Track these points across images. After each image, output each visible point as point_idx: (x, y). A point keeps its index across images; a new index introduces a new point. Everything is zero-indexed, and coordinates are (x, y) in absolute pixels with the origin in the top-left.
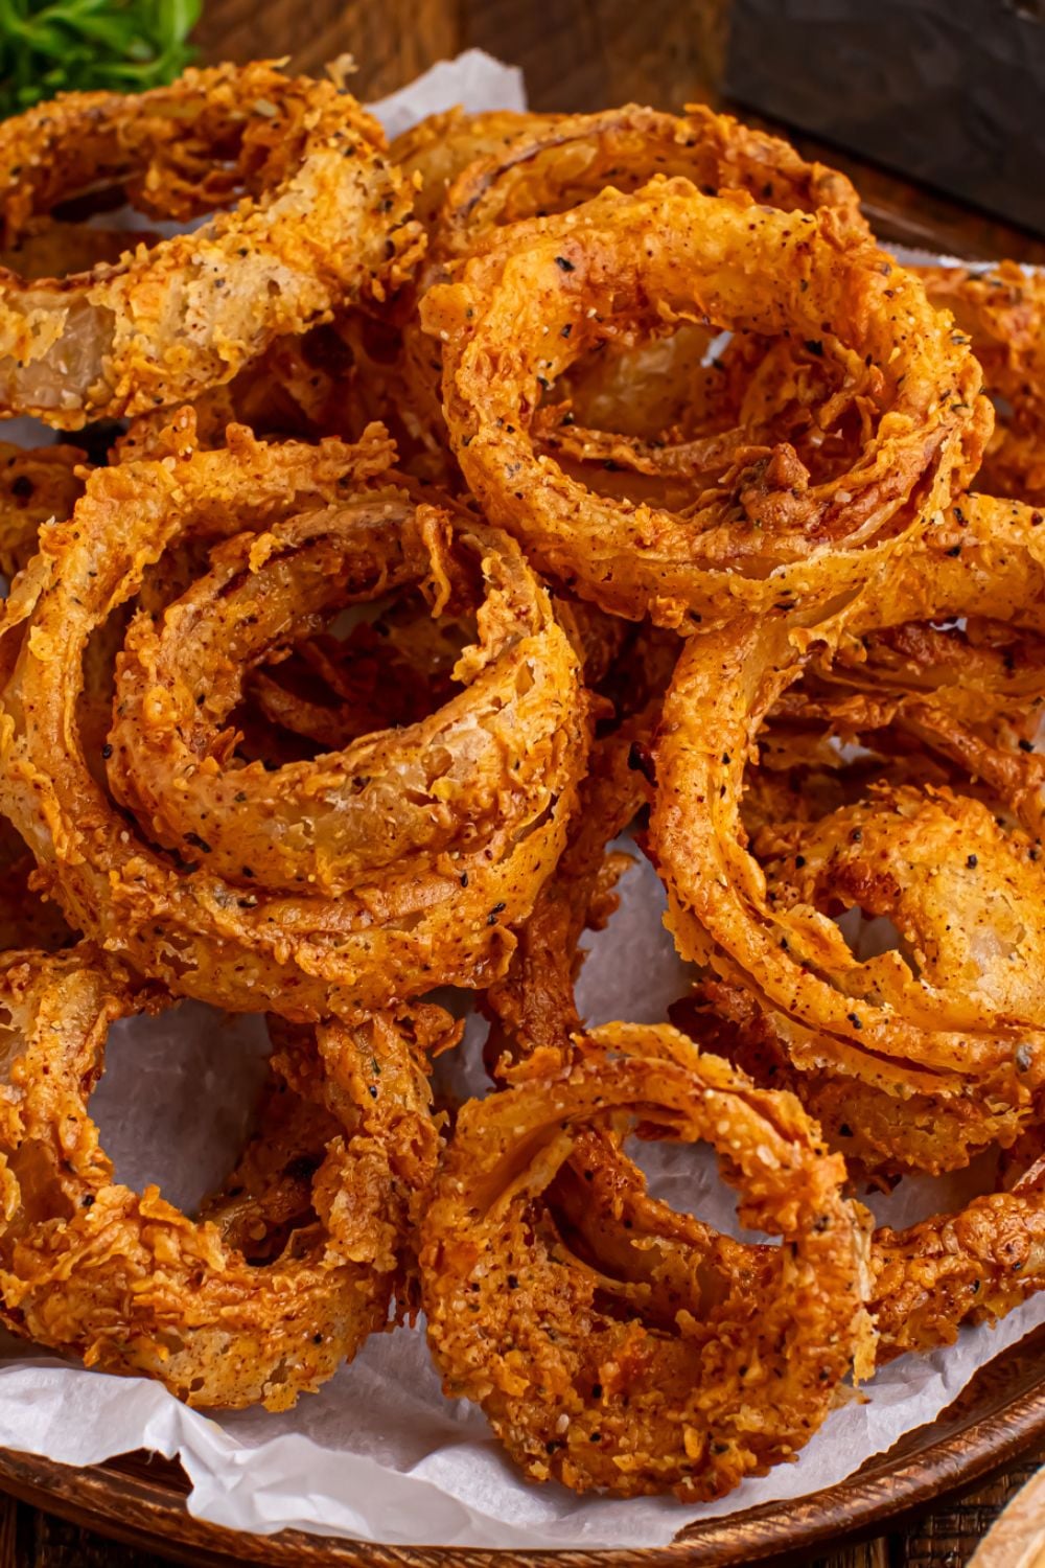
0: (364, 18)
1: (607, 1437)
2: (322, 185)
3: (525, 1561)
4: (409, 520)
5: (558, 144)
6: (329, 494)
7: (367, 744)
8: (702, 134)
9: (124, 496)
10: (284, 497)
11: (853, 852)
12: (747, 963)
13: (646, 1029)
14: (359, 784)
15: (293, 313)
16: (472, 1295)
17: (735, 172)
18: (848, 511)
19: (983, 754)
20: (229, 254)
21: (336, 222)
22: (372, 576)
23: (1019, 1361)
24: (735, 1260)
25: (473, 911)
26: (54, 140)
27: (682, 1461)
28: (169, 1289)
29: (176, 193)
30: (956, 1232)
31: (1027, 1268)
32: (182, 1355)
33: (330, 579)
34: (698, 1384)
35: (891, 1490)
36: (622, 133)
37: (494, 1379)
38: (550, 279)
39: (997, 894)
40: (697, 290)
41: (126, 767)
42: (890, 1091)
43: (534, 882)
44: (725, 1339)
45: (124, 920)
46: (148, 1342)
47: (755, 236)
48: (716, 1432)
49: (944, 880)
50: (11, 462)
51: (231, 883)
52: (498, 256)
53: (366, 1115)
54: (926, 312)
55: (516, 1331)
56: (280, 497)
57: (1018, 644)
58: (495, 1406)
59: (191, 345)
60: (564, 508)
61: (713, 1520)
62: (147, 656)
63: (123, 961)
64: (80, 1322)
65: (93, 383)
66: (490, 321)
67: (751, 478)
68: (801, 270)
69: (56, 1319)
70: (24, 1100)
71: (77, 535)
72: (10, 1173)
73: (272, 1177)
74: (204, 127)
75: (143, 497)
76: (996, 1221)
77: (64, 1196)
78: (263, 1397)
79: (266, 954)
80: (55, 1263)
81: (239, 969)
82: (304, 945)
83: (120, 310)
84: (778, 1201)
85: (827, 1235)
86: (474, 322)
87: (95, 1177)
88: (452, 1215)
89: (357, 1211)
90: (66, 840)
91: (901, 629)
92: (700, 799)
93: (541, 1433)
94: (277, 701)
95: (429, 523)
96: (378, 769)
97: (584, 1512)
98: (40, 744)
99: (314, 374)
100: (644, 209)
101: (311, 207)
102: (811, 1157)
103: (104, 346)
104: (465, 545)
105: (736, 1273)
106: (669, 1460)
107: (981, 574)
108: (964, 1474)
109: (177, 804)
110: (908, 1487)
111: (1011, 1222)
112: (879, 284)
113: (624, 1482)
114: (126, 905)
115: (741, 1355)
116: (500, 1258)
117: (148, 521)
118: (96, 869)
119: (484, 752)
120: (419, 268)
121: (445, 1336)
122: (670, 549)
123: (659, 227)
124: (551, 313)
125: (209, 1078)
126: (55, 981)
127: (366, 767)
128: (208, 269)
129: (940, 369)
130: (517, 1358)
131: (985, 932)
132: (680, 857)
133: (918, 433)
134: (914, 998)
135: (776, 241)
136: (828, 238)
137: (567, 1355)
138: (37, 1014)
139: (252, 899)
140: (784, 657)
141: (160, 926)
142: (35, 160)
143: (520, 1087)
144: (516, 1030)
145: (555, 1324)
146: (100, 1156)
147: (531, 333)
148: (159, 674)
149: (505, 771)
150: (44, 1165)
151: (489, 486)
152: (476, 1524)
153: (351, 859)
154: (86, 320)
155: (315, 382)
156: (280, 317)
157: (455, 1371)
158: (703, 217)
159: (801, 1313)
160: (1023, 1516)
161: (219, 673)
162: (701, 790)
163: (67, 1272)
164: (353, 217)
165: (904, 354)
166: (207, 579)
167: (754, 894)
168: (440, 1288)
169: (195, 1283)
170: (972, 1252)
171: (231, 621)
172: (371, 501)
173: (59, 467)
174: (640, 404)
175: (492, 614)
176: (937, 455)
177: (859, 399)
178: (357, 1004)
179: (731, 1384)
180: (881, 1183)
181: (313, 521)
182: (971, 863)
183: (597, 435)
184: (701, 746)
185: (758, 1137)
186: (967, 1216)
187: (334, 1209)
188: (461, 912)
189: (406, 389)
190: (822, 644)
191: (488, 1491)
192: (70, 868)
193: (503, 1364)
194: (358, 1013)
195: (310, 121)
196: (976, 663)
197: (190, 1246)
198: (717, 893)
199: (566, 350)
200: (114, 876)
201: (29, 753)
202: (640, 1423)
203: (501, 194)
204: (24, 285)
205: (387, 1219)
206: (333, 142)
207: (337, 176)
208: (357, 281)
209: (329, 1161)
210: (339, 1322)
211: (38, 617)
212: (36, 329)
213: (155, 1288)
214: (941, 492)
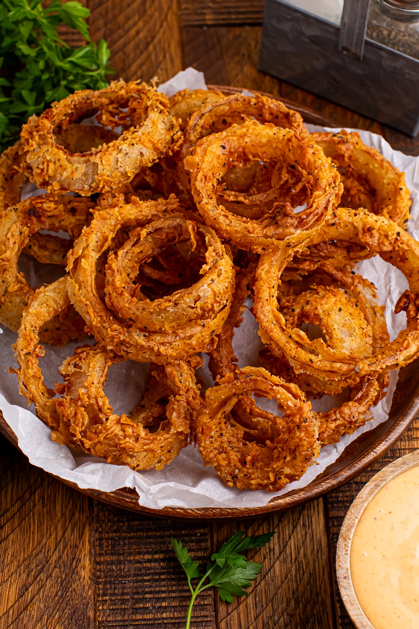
0: (155, 48)
1: (249, 475)
2: (153, 123)
3: (228, 510)
4: (184, 224)
5: (218, 106)
6: (161, 215)
7: (177, 294)
8: (258, 102)
9: (105, 219)
10: (148, 216)
11: (308, 308)
12: (282, 345)
13: (256, 369)
14: (176, 304)
15: (148, 161)
16: (211, 439)
17: (268, 112)
18: (305, 221)
19: (342, 277)
20: (129, 145)
21: (158, 134)
22: (174, 238)
23: (357, 444)
24: (280, 424)
25: (206, 334)
26: (75, 105)
27: (269, 482)
28: (130, 442)
29: (110, 121)
30: (339, 413)
31: (359, 421)
32: (134, 459)
33: (162, 239)
34: (272, 460)
35: (325, 486)
36: (236, 102)
37: (218, 461)
38: (219, 151)
39: (347, 319)
40: (260, 151)
41: (111, 299)
42: (322, 379)
43: (222, 323)
44: (280, 449)
45: (112, 341)
46: (124, 456)
47: (275, 136)
48: (278, 474)
49: (333, 315)
50: (70, 202)
51: (141, 330)
52: (205, 146)
53: (179, 389)
54: (324, 158)
55: (223, 448)
56: (147, 216)
57: (350, 246)
58: (218, 468)
59: (120, 172)
60: (228, 222)
61: (278, 497)
62: (114, 266)
63: (111, 350)
64: (106, 451)
65: (92, 183)
66: (204, 166)
67: (279, 212)
68: (289, 146)
69: (99, 451)
70: (88, 392)
71: (92, 232)
72: (85, 413)
73: (153, 404)
74: (117, 100)
75: (110, 219)
76: (350, 409)
77: (100, 418)
78: (155, 467)
79: (151, 349)
80: (98, 437)
81: (144, 353)
82: (162, 346)
83: (99, 163)
84: (294, 415)
85: (307, 423)
86: (199, 167)
87: (108, 413)
88: (205, 419)
89: (179, 417)
90: (95, 320)
91: (319, 244)
92: (267, 300)
93: (231, 474)
94: (148, 270)
95: (190, 226)
96: (181, 300)
97: (243, 495)
98: (86, 292)
99: (152, 174)
100: (244, 130)
101: (151, 130)
102: (302, 403)
103: (95, 172)
104: (200, 231)
105: (281, 427)
106: (266, 481)
107: (341, 230)
108: (344, 481)
109: (126, 310)
110: (329, 485)
111: (354, 409)
112: (311, 151)
113: (253, 487)
114: (113, 338)
115: (284, 454)
116: (218, 429)
117: (112, 225)
118: (104, 327)
119: (209, 294)
120: (181, 146)
121: (204, 450)
122: (257, 233)
123: (249, 135)
124: (220, 161)
125: (133, 372)
126: (93, 357)
127: (178, 300)
128: (123, 150)
129: (329, 176)
130: (224, 455)
131: (344, 329)
132: (262, 317)
133: (323, 196)
134: (327, 352)
135: (281, 138)
136: (296, 137)
137: (237, 454)
138: (89, 367)
139: (147, 334)
140: (287, 255)
141: (122, 343)
142: (70, 111)
143: (223, 385)
144: (218, 361)
145: (233, 445)
146: (109, 407)
147: (215, 167)
148: (118, 271)
149: (215, 298)
150: (94, 409)
151: (206, 214)
152: (215, 503)
153: (174, 324)
154: (90, 165)
155: (153, 176)
156: (144, 162)
157: (207, 459)
158: (261, 131)
159: (300, 443)
160: (362, 498)
161: (133, 267)
162: (267, 298)
163: (102, 439)
164: (163, 132)
165: (318, 172)
166: (128, 242)
167: (282, 324)
168: (203, 438)
169: (137, 440)
170: (344, 418)
171: (136, 253)
172: (173, 217)
173: (83, 204)
174: (243, 176)
175: (209, 255)
176: (329, 201)
177: (306, 184)
178: (176, 359)
179: (282, 461)
180: (318, 397)
181: (157, 224)
182: (340, 310)
183: (233, 193)
184: (267, 285)
185: (288, 398)
186: (342, 408)
187: (173, 417)
188: (203, 334)
189: (179, 178)
190: (298, 251)
191: (217, 490)
192: (96, 327)
193: (220, 457)
194: (176, 362)
195: (149, 103)
196: (339, 252)
197: (135, 431)
198: (273, 326)
199: (224, 170)
200: (109, 330)
201: (83, 295)
202: (257, 471)
203: (203, 121)
204: (72, 155)
205: (187, 419)
206: (156, 110)
207: (158, 120)
208: (165, 151)
209: (170, 402)
210: (175, 446)
211: (83, 256)
212: (77, 169)
213: (126, 442)
214: (330, 211)
